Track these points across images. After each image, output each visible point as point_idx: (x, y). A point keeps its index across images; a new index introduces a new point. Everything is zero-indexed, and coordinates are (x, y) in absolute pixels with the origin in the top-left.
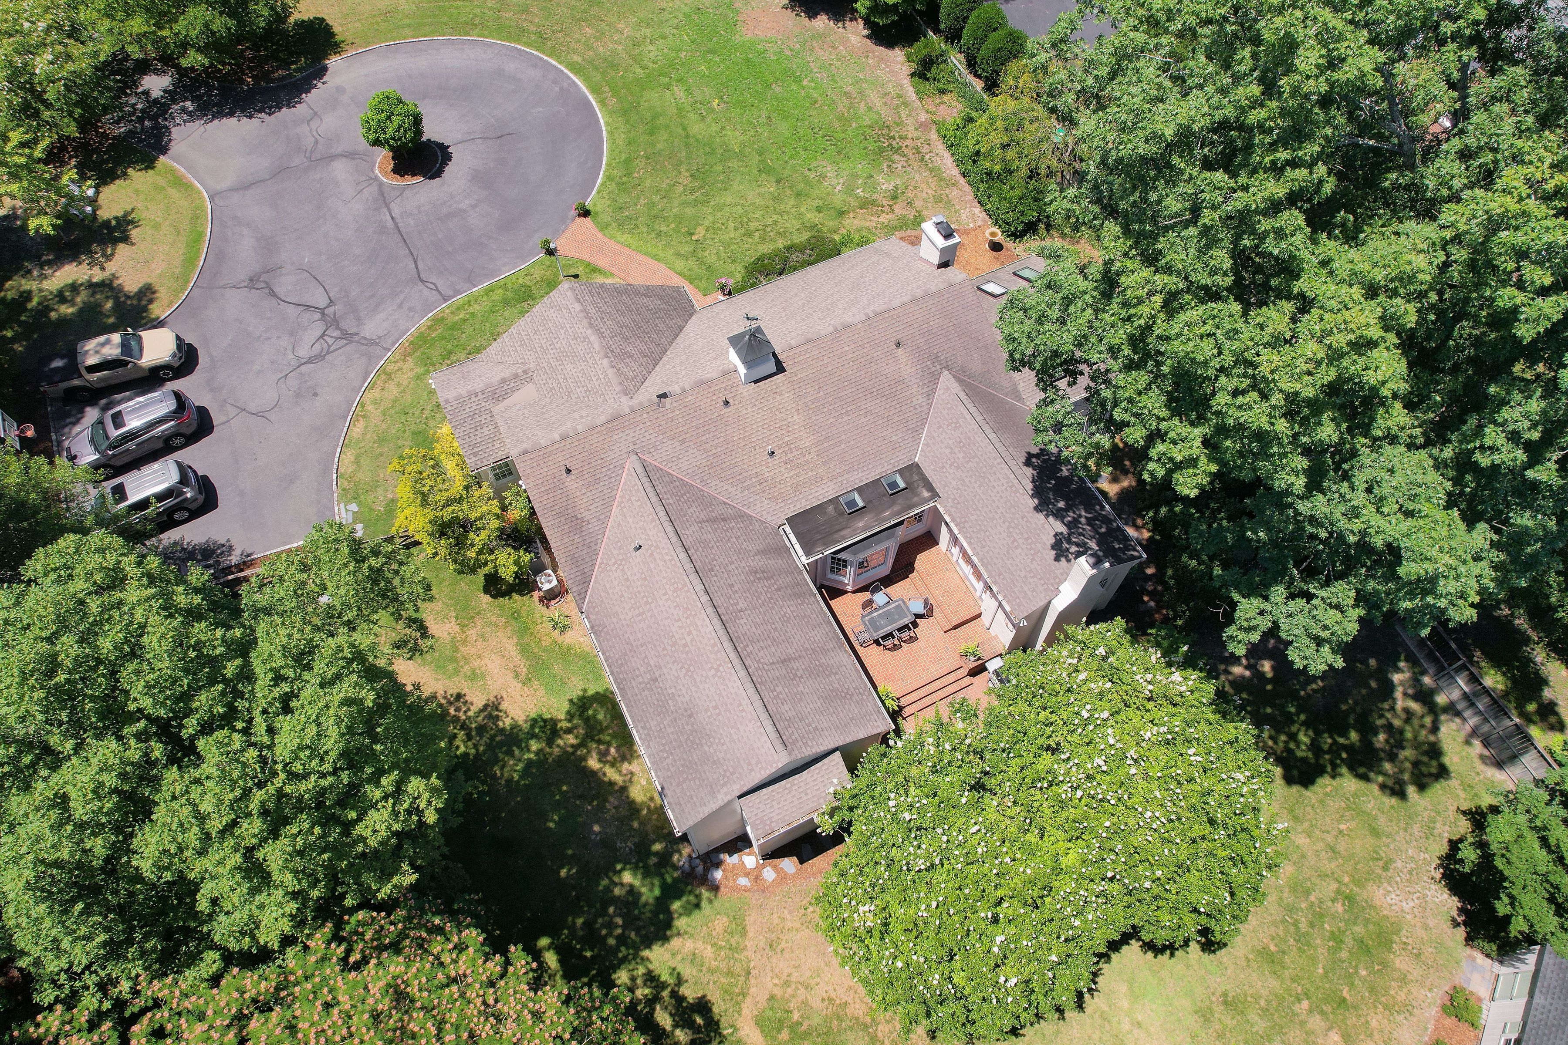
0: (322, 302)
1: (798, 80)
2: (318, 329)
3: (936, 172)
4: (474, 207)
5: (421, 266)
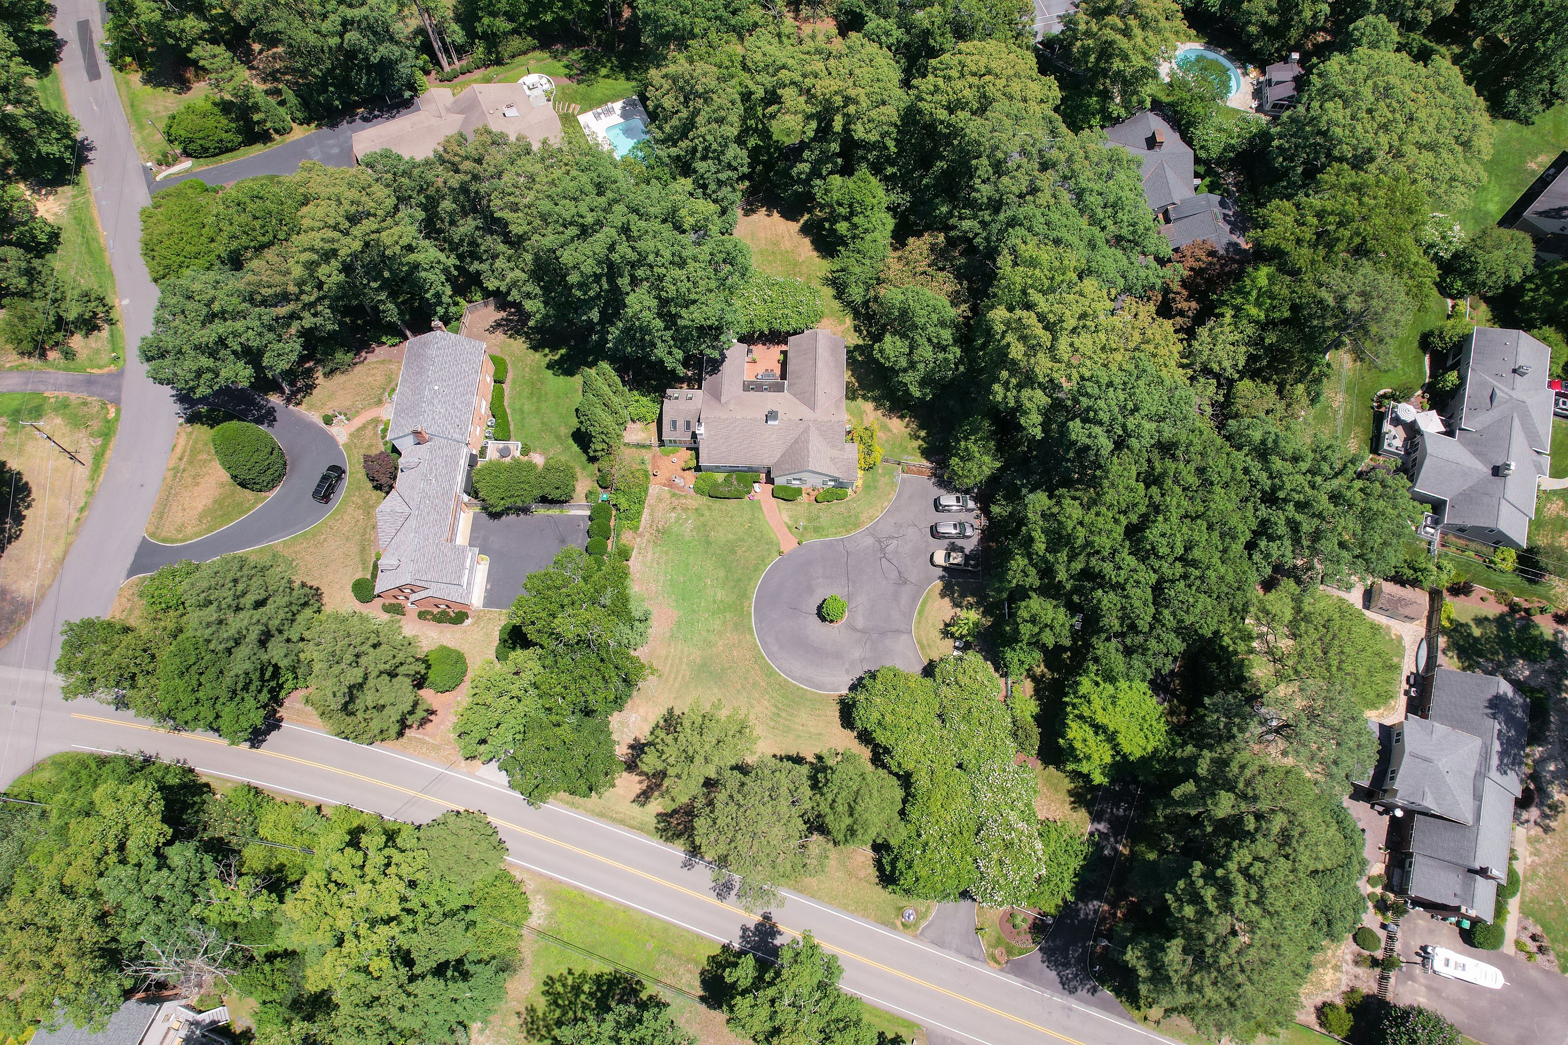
0: (883, 560)
1: (671, 580)
2: (888, 549)
3: (652, 515)
5: (846, 559)
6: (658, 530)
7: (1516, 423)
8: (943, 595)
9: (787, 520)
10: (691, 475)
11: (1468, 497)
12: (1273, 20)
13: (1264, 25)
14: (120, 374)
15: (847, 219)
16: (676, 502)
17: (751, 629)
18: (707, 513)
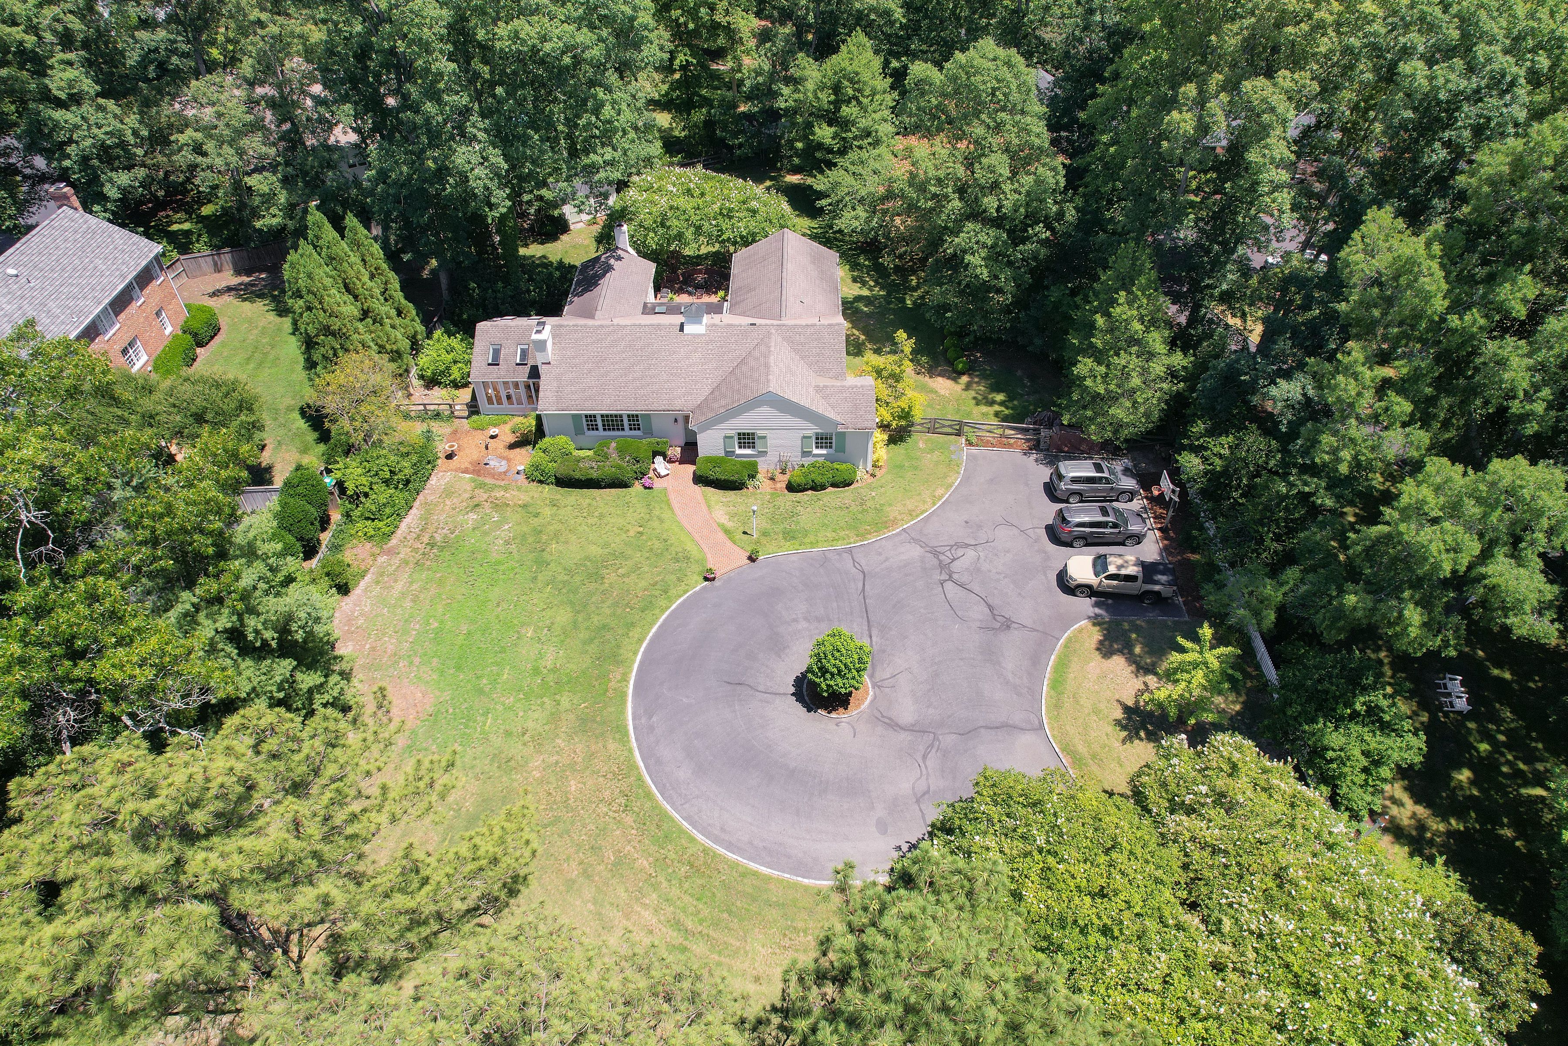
0: (949, 585)
1: (438, 630)
2: (956, 566)
3: (425, 518)
4: (795, 620)
5: (860, 585)
6: (432, 545)
8: (1106, 649)
9: (724, 520)
16: (482, 495)
17: (621, 730)
18: (547, 511)
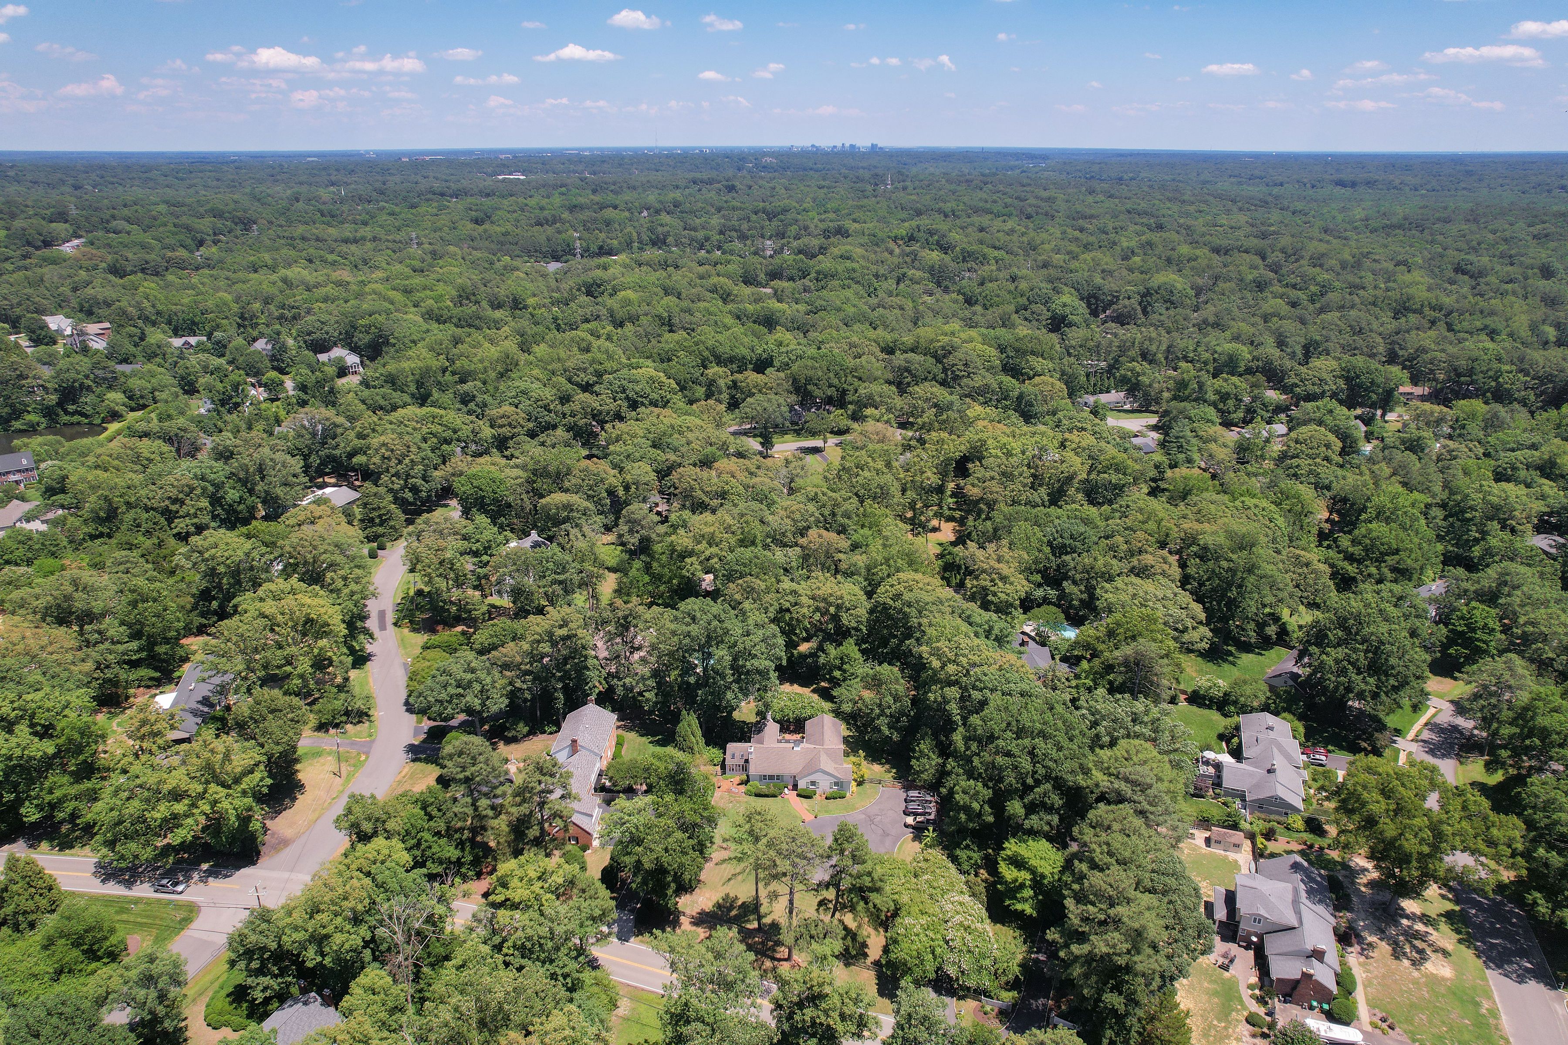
0: (872, 825)
2: (876, 820)
7: (1275, 750)
8: (913, 841)
9: (807, 807)
10: (743, 788)
11: (1257, 786)
12: (1085, 596)
13: (1081, 600)
14: (373, 741)
15: (840, 669)
16: (734, 799)
18: (754, 804)
